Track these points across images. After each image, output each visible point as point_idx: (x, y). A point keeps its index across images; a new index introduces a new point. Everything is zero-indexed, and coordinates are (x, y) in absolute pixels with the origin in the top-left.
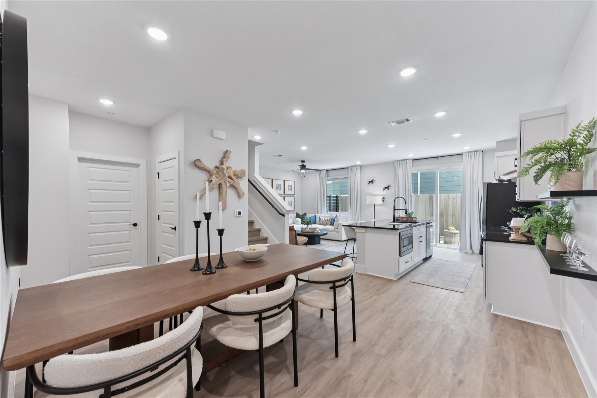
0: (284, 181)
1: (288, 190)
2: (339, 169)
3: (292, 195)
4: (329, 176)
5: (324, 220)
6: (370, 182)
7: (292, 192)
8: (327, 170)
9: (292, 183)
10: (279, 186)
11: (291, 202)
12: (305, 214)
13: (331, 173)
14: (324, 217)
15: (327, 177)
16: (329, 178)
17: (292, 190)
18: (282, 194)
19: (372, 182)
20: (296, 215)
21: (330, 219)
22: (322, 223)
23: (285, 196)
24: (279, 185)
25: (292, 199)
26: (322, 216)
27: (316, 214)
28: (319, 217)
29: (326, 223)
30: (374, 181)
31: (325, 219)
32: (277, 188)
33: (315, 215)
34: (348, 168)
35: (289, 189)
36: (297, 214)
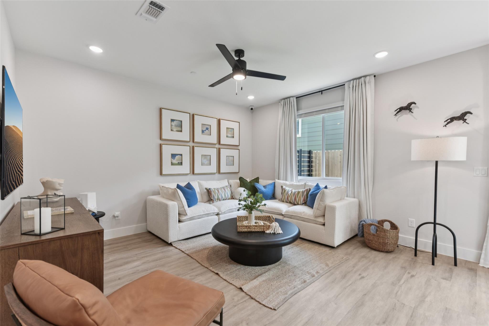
0: (219, 121)
1: (227, 136)
2: (321, 91)
3: (235, 147)
4: (301, 109)
5: (290, 192)
6: (401, 109)
7: (234, 141)
8: (298, 98)
9: (235, 126)
10: (207, 129)
11: (232, 158)
12: (257, 180)
13: (304, 103)
14: (291, 186)
15: (297, 110)
16: (301, 112)
17: (233, 137)
18: (215, 144)
19: (408, 108)
20: (238, 181)
21: (303, 192)
22: (288, 198)
23: (220, 146)
24: (209, 127)
25: (234, 153)
26: (286, 185)
27: (277, 181)
28: (282, 187)
29: (295, 199)
30: (413, 105)
31: (293, 191)
32: (203, 132)
33: (275, 183)
34: (344, 85)
35: (229, 135)
36: (241, 179)
